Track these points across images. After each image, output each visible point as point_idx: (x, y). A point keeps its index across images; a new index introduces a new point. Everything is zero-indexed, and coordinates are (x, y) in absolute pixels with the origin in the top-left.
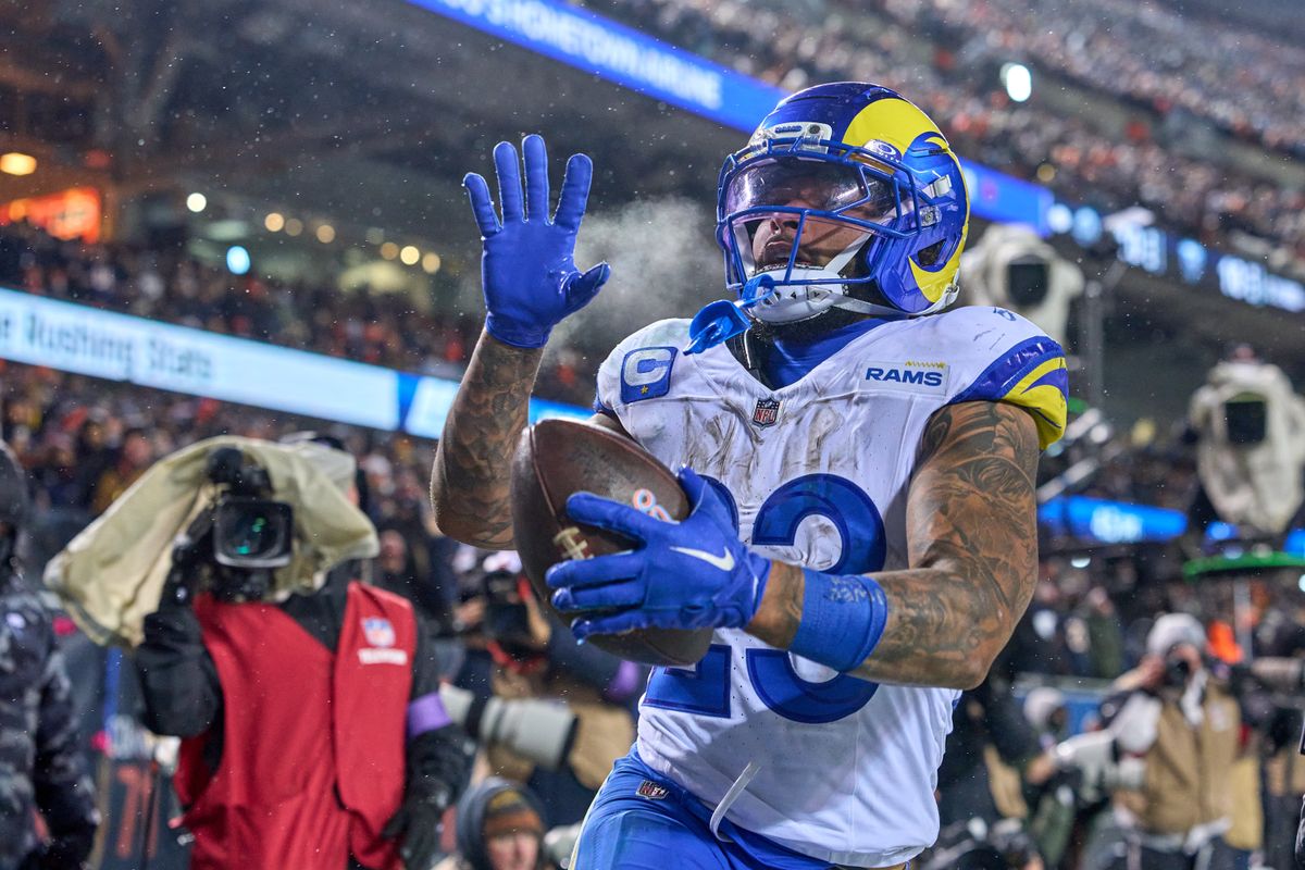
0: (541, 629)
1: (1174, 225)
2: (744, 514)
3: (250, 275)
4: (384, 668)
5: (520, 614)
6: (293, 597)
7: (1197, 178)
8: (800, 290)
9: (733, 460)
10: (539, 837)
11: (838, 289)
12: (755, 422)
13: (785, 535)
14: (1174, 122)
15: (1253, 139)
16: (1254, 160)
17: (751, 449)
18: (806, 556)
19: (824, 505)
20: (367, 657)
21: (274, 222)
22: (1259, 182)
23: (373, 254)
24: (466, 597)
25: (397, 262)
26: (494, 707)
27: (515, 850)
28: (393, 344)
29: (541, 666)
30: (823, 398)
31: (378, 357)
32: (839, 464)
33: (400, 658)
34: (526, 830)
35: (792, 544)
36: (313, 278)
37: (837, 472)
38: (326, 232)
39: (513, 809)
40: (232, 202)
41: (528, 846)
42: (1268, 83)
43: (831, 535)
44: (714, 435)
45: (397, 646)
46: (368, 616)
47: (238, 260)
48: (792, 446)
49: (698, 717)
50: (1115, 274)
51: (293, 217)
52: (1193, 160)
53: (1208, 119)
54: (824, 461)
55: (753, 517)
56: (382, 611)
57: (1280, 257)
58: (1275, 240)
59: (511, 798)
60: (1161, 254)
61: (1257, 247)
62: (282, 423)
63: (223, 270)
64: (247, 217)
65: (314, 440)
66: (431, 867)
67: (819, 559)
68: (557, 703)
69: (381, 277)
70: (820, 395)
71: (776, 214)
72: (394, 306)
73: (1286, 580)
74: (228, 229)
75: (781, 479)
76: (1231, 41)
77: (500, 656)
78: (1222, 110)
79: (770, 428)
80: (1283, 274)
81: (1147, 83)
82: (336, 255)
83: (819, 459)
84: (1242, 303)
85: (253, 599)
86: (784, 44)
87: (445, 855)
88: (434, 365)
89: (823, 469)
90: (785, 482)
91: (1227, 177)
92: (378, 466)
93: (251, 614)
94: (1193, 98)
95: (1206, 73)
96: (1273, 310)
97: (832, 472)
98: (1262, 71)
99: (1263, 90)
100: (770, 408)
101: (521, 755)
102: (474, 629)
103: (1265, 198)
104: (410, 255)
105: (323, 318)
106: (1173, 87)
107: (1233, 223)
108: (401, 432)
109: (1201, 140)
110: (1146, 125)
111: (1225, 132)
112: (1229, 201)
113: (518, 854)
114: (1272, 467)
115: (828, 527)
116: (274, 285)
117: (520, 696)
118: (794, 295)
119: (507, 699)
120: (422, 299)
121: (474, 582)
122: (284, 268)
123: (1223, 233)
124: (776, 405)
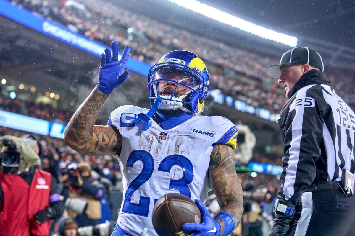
0: (81, 182)
1: (226, 93)
2: (156, 162)
3: (16, 99)
4: (43, 190)
5: (76, 178)
6: (22, 173)
7: (231, 83)
8: (172, 102)
9: (153, 148)
10: (77, 229)
11: (181, 104)
12: (160, 138)
13: (168, 170)
14: (226, 70)
15: (243, 74)
16: (244, 79)
17: (158, 145)
18: (173, 176)
19: (179, 163)
20: (38, 187)
21: (22, 87)
22: (244, 84)
23: (44, 95)
24: (63, 174)
25: (49, 97)
26: (68, 200)
27: (71, 232)
28: (48, 115)
29: (80, 191)
30: (180, 134)
31: (44, 118)
32: (184, 153)
33: (46, 187)
34: (74, 228)
35: (169, 172)
36: (30, 100)
37: (183, 155)
38: (33, 89)
39: (71, 223)
40: (12, 82)
41: (74, 232)
42: (247, 62)
43: (180, 171)
44: (148, 140)
45: (46, 184)
46: (39, 177)
47: (13, 95)
48: (170, 146)
49: (139, 216)
50: (212, 104)
51: (26, 85)
52: (230, 79)
53: (234, 70)
54: (180, 151)
55: (159, 164)
56: (43, 176)
57: (249, 101)
58: (248, 97)
59: (70, 221)
60: (223, 100)
61: (244, 98)
62: (21, 133)
63: (9, 97)
64: (15, 85)
65: (29, 137)
66: (52, 235)
67: (177, 177)
68: (83, 199)
69: (45, 100)
70: (179, 133)
71: (169, 81)
72: (48, 106)
73: (248, 174)
74: (11, 88)
75: (167, 154)
76: (239, 53)
77: (71, 188)
78: (238, 68)
79: (164, 140)
80: (250, 105)
81: (220, 61)
82: (35, 95)
83: (178, 151)
84: (240, 112)
85: (13, 173)
86: (139, 50)
87: (56, 233)
88: (57, 120)
89: (179, 154)
90: (168, 155)
91: (238, 82)
92: (43, 143)
93: (12, 177)
94: (231, 65)
95: (234, 59)
96: (247, 113)
97: (182, 155)
98: (246, 59)
99: (247, 64)
100: (164, 135)
101: (74, 211)
102: (65, 182)
103: (246, 88)
104: (52, 95)
105: (32, 109)
106: (226, 63)
107: (239, 93)
108: (49, 136)
109: (232, 74)
110: (220, 71)
111: (238, 73)
112: (238, 88)
113: (72, 234)
114: (246, 149)
115: (180, 169)
116: (21, 101)
117: (75, 197)
118: (171, 104)
119: (71, 198)
120: (55, 105)
121: (66, 171)
122: (23, 97)
123: (236, 95)
124: (166, 134)
